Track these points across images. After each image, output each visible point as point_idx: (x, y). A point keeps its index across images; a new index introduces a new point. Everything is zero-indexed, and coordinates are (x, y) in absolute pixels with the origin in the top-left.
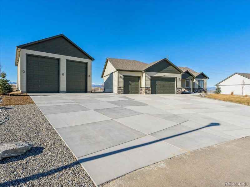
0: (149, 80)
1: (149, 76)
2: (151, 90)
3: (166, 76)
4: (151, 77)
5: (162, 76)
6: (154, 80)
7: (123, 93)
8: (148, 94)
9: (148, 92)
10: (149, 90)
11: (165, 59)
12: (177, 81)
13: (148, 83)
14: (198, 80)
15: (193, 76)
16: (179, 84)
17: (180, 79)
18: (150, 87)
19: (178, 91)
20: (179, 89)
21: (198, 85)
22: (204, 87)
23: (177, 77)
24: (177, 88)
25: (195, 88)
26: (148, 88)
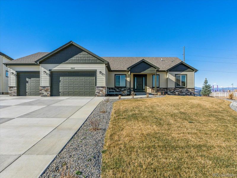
0: (47, 76)
1: (45, 70)
2: (49, 90)
3: (76, 69)
5: (70, 69)
6: (54, 77)
7: (16, 94)
8: (46, 96)
9: (45, 93)
10: (46, 91)
12: (97, 76)
13: (45, 81)
14: (176, 75)
15: (156, 68)
16: (101, 81)
17: (102, 72)
18: (48, 85)
19: (99, 91)
20: (101, 89)
21: (175, 82)
22: (187, 86)
23: (96, 70)
24: (98, 87)
25: (168, 87)
26: (44, 87)
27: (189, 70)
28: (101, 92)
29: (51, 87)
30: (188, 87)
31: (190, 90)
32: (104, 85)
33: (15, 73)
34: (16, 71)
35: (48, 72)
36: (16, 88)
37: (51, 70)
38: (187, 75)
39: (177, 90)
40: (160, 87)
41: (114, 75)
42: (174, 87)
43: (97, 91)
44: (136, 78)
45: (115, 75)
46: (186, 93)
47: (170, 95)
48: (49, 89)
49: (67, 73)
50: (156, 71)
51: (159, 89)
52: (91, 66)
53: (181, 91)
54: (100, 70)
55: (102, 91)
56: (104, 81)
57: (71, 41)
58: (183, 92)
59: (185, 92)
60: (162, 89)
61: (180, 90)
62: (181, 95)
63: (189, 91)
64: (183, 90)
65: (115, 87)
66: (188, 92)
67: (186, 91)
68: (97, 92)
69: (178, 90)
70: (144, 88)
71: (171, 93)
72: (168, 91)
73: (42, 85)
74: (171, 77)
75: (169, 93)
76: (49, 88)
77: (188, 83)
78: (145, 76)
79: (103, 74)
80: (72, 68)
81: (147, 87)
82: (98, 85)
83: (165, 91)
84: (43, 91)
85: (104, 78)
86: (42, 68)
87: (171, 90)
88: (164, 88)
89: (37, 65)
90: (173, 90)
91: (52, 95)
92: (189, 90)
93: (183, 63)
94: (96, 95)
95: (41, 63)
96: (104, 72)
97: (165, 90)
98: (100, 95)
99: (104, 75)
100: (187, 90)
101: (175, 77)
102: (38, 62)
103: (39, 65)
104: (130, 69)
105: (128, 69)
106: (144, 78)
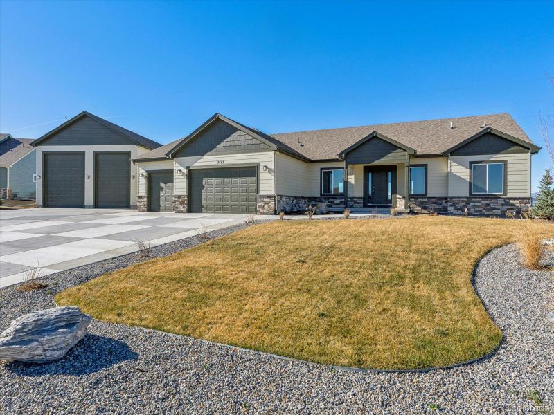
0: (182, 177)
1: (181, 168)
2: (186, 202)
3: (226, 163)
4: (187, 168)
5: (216, 163)
6: (194, 178)
7: (146, 208)
8: (181, 212)
9: (181, 208)
10: (182, 203)
11: (215, 116)
12: (261, 175)
13: (180, 186)
14: (471, 163)
15: (406, 151)
16: (268, 184)
17: (269, 167)
18: (184, 193)
19: (263, 204)
20: (267, 199)
21: (470, 183)
22: (508, 191)
23: (259, 163)
24: (261, 196)
25: (449, 195)
26: (179, 197)
27: (515, 148)
28: (266, 207)
29: (188, 197)
30: (509, 195)
31: (517, 203)
32: (272, 192)
33: (145, 174)
34: (147, 171)
35: (185, 171)
36: (145, 199)
37: (189, 167)
38: (505, 162)
39: (477, 204)
40: (428, 196)
41: (319, 170)
42: (468, 195)
43: (260, 204)
44: (370, 174)
45: (322, 169)
46: (502, 212)
47: (455, 215)
48: (185, 200)
49: (213, 171)
50: (407, 157)
51: (426, 200)
52: (249, 157)
53: (489, 205)
54: (266, 164)
55: (268, 203)
56: (273, 185)
57: (217, 114)
58: (495, 209)
59: (499, 209)
60: (434, 200)
61: (483, 202)
62: (488, 216)
63: (514, 205)
64: (494, 203)
65: (321, 195)
66: (508, 209)
67: (503, 205)
68: (259, 207)
69: (480, 202)
70: (390, 198)
71: (458, 209)
72: (449, 204)
73: (177, 194)
74: (459, 170)
75: (451, 209)
76: (186, 198)
77: (508, 184)
78: (393, 168)
79: (270, 171)
80: (219, 162)
81: (398, 196)
82: (261, 193)
83: (443, 206)
84: (177, 204)
85: (273, 178)
86: (177, 165)
87: (458, 203)
88: (441, 199)
89: (169, 159)
90: (463, 201)
91: (189, 211)
92: (514, 202)
93: (492, 132)
94: (258, 211)
95: (175, 156)
96: (272, 167)
97: (444, 201)
98: (265, 211)
99: (273, 174)
100: (507, 204)
101: (470, 168)
102: (170, 155)
103: (173, 160)
104: (343, 156)
105: (340, 155)
106: (390, 174)
